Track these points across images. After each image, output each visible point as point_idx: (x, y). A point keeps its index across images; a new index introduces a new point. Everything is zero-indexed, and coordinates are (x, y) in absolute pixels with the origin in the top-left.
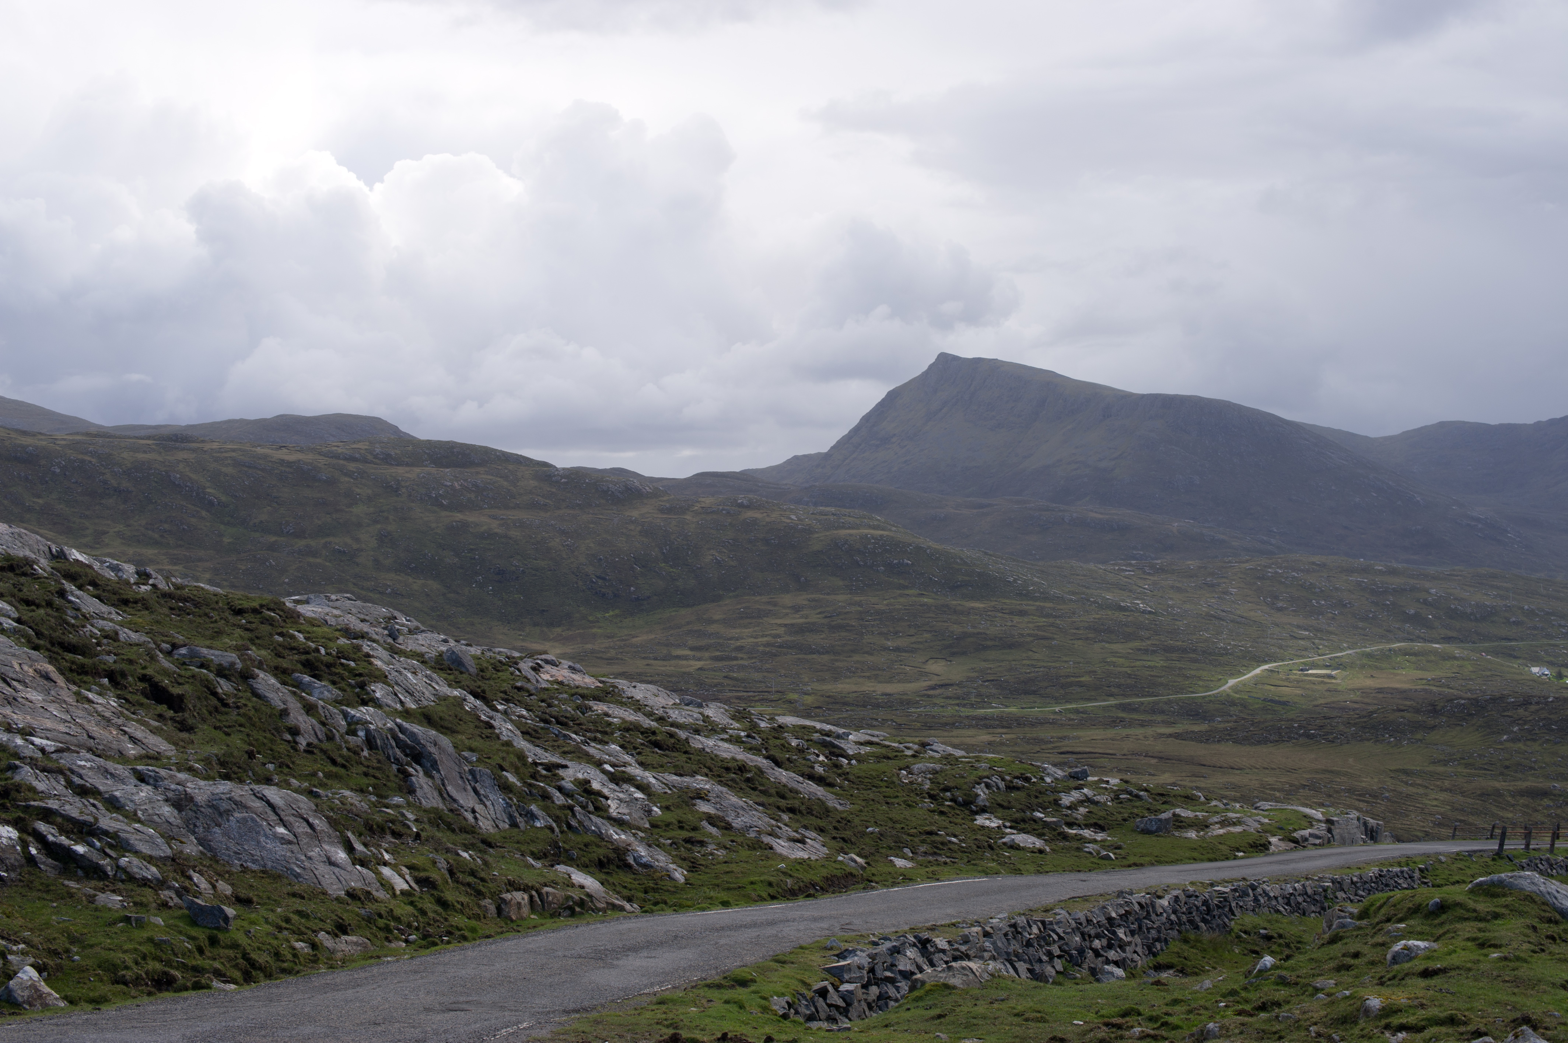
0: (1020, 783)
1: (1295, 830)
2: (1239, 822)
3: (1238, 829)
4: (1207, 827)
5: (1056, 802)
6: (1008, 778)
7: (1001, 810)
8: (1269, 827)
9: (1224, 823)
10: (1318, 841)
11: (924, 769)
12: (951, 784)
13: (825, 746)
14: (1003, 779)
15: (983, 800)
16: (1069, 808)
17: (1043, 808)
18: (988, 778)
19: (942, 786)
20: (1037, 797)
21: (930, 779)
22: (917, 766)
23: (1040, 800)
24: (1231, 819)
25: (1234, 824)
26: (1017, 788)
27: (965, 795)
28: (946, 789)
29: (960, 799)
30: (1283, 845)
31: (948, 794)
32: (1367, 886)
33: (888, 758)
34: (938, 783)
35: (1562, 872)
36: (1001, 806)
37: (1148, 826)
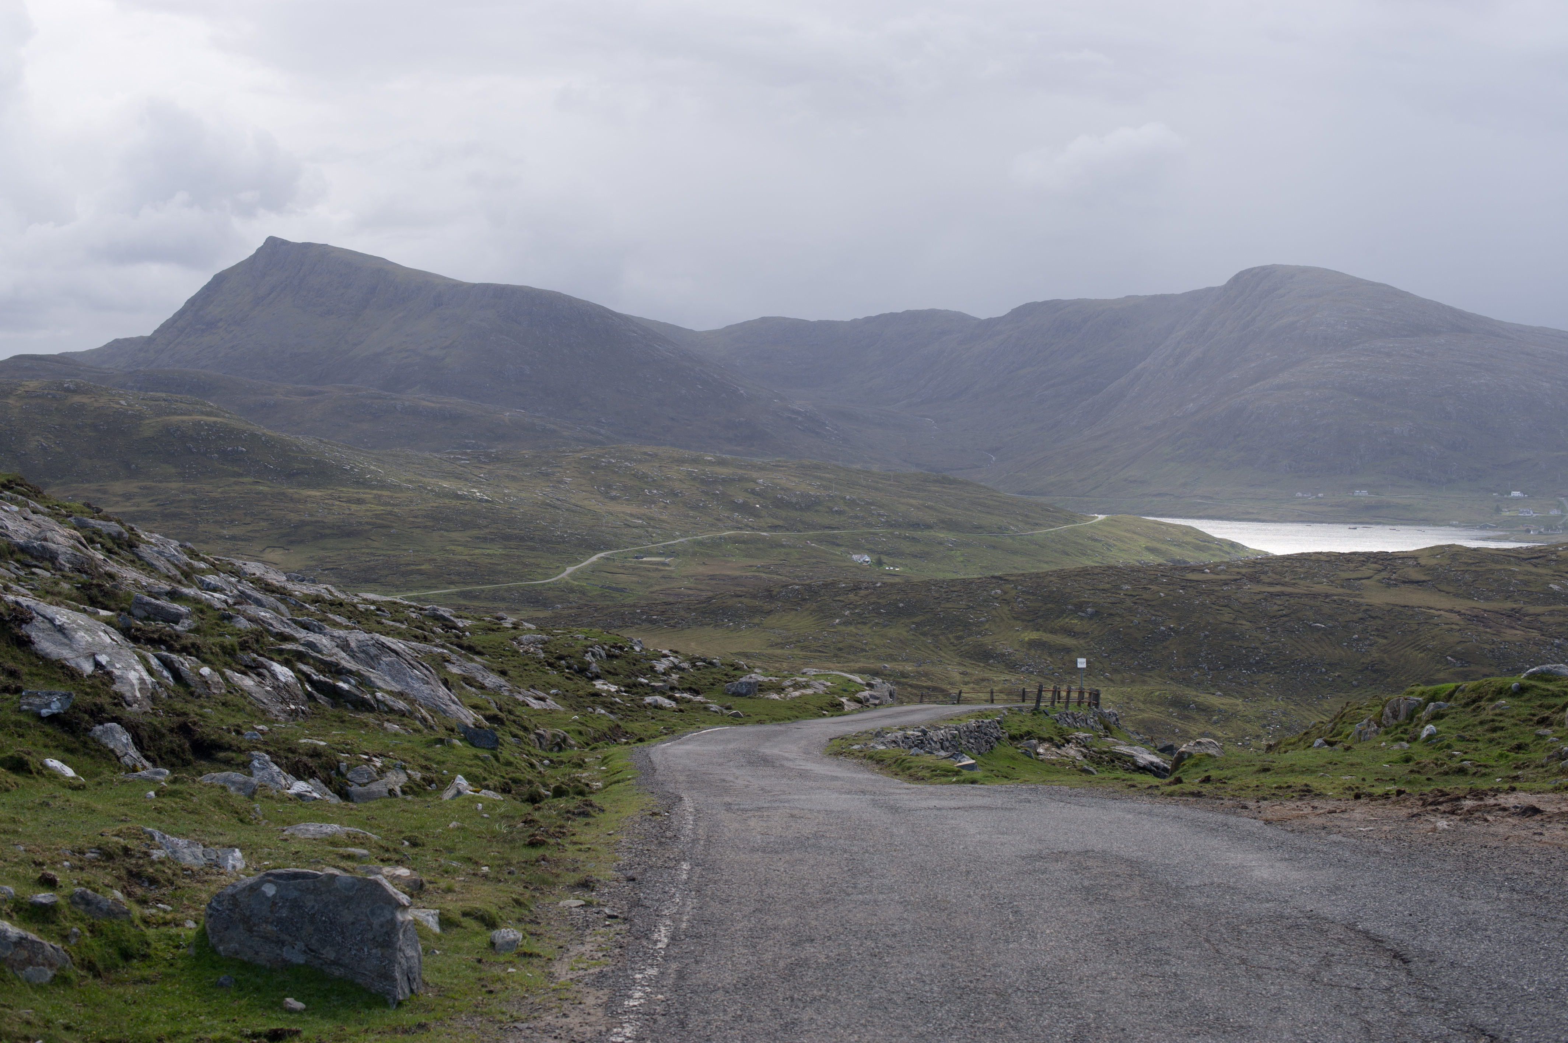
0: (617, 652)
1: (857, 692)
2: (808, 685)
3: (809, 691)
4: (783, 689)
5: (652, 669)
6: (606, 647)
7: (609, 676)
8: (831, 690)
9: (797, 686)
10: (877, 702)
11: (532, 639)
12: (564, 653)
13: (437, 619)
14: (603, 649)
15: (595, 668)
16: (664, 674)
17: (644, 675)
18: (591, 647)
19: (555, 655)
20: (634, 665)
21: (541, 649)
22: (525, 637)
23: (638, 667)
24: (801, 682)
25: (804, 687)
26: (617, 657)
27: (579, 662)
28: (561, 658)
29: (576, 666)
30: (853, 706)
31: (563, 662)
33: (493, 630)
34: (551, 652)
35: (1084, 725)
36: (609, 673)
37: (739, 690)
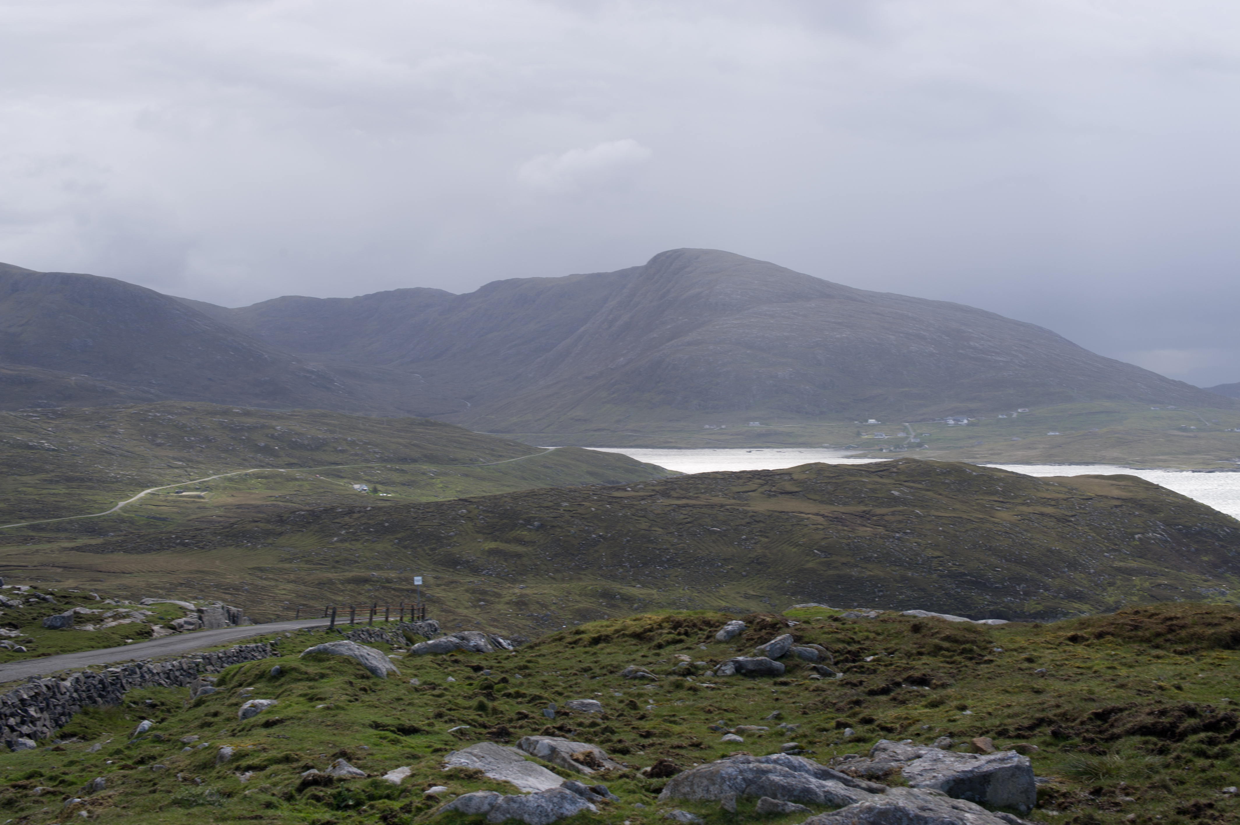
1: (173, 619)
2: (128, 615)
3: (127, 621)
4: (102, 620)
8: (152, 618)
9: (115, 617)
10: (191, 627)
24: (121, 613)
25: (124, 617)
30: (164, 632)
32: (230, 660)
35: (379, 639)
37: (54, 623)
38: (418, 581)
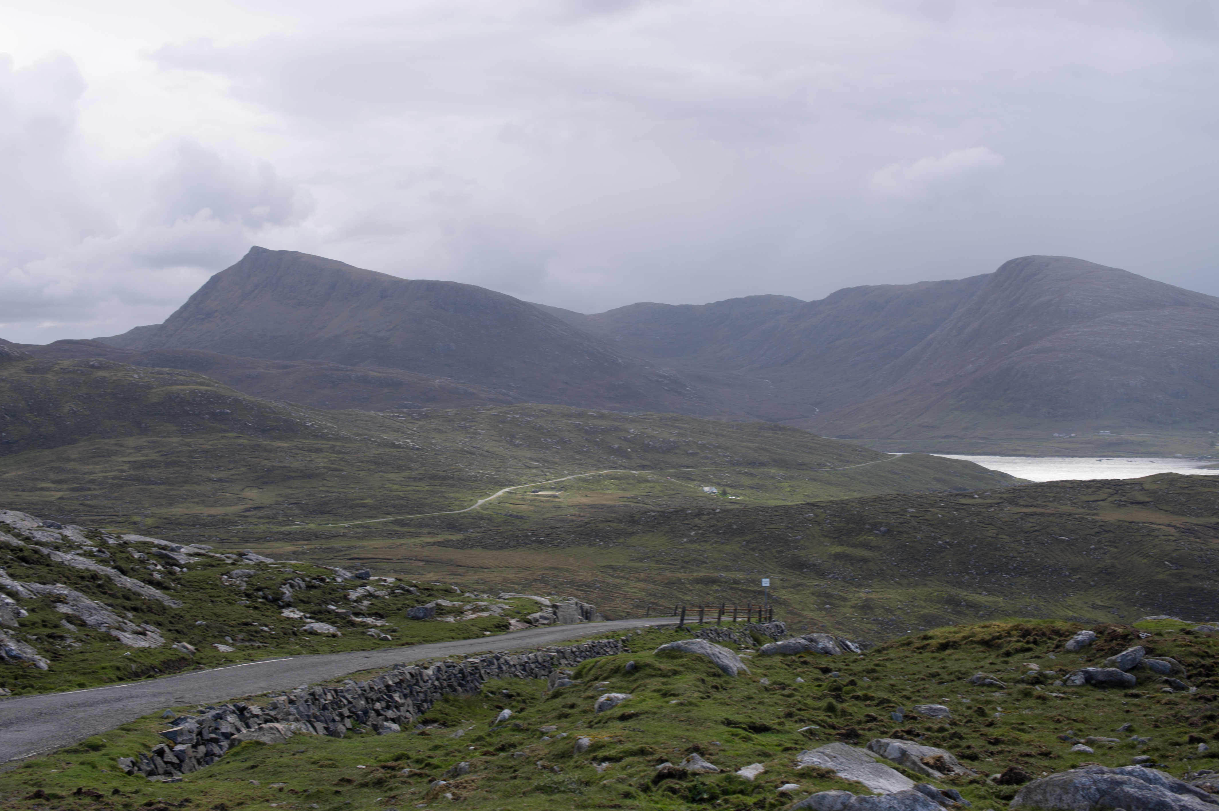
0: (317, 583)
1: (529, 614)
2: (487, 609)
3: (486, 614)
4: (462, 613)
5: (345, 597)
6: (307, 579)
7: (302, 604)
8: (509, 612)
9: (475, 610)
10: (546, 622)
11: (241, 574)
12: (263, 585)
13: (162, 558)
14: (304, 581)
15: (288, 597)
16: (355, 601)
17: (336, 602)
18: (291, 579)
19: (256, 587)
20: (330, 594)
21: (246, 582)
22: (235, 572)
23: (333, 596)
24: (480, 606)
25: (483, 610)
26: (315, 587)
27: (274, 593)
28: (259, 589)
29: (270, 597)
30: (520, 626)
31: (261, 593)
32: (583, 654)
33: (213, 566)
34: (253, 585)
35: (727, 639)
36: (302, 601)
37: (417, 614)
38: (766, 583)
